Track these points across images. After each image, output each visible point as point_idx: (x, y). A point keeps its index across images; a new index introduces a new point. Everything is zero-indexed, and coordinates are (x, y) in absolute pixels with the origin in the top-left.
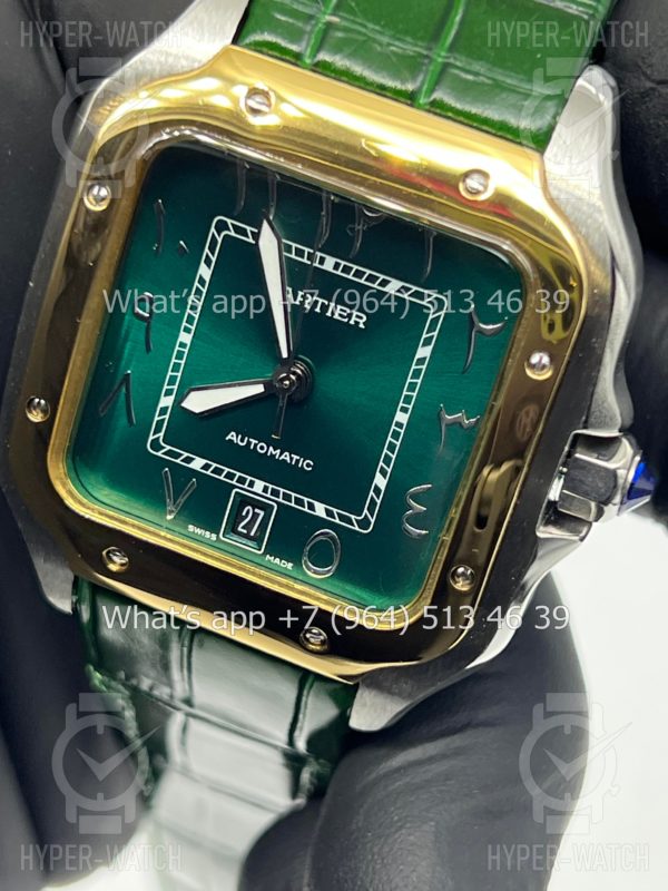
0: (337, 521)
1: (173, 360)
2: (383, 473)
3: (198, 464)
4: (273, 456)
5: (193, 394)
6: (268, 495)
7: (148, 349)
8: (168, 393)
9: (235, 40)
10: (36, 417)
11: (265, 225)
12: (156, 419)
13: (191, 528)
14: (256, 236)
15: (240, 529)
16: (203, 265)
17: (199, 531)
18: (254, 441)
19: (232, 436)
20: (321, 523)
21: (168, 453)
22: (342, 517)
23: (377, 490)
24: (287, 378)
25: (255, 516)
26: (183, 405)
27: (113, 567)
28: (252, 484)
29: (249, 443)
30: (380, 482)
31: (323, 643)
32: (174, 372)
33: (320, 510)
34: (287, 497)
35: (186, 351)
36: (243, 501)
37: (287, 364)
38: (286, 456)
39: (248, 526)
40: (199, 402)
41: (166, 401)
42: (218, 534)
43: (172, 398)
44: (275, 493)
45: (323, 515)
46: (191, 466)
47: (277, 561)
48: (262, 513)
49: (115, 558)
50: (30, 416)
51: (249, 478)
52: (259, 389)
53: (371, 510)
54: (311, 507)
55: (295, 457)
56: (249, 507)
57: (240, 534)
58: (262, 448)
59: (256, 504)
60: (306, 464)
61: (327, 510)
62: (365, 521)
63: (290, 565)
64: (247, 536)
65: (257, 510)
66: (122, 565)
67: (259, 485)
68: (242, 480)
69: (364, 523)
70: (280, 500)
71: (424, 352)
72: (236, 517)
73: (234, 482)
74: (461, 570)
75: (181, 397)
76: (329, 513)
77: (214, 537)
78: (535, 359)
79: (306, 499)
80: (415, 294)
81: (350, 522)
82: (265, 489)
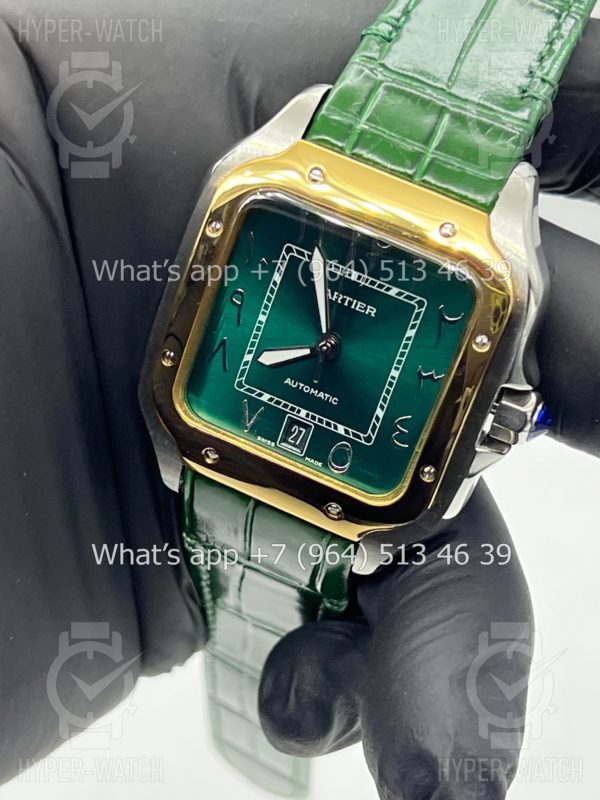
0: (351, 437)
1: (254, 332)
2: (382, 408)
3: (266, 397)
4: (313, 394)
5: (265, 353)
6: (309, 419)
7: (239, 324)
8: (250, 352)
9: (304, 137)
10: (167, 363)
11: (316, 251)
12: (241, 368)
13: (259, 438)
14: (310, 257)
15: (290, 440)
16: (276, 273)
17: (264, 440)
18: (302, 385)
19: (288, 381)
20: (341, 438)
21: (247, 390)
22: (354, 435)
23: (377, 419)
24: (325, 345)
25: (300, 432)
26: (260, 360)
27: (209, 461)
28: (299, 412)
29: (299, 386)
30: (380, 413)
31: (338, 513)
32: (255, 339)
33: (341, 429)
34: (320, 421)
35: (263, 326)
36: (293, 422)
37: (325, 337)
38: (321, 395)
39: (295, 439)
40: (269, 358)
41: (248, 358)
42: (276, 443)
43: (251, 356)
44: (314, 418)
45: (343, 433)
46: (261, 399)
47: (312, 461)
48: (304, 431)
49: (210, 455)
50: (164, 363)
51: (298, 408)
52: (307, 352)
53: (373, 431)
54: (336, 427)
55: (327, 396)
56: (296, 427)
57: (290, 443)
58: (307, 389)
59: (301, 424)
60: (334, 401)
61: (346, 430)
62: (368, 437)
63: (320, 464)
64: (294, 445)
65: (301, 429)
66: (215, 459)
67: (303, 413)
68: (293, 409)
69: (368, 439)
70: (316, 422)
71: (411, 333)
72: (288, 433)
73: (288, 410)
74: (427, 469)
75: (258, 355)
76: (347, 432)
77: (273, 444)
78: (479, 339)
79: (333, 423)
80: (407, 297)
81: (359, 438)
82: (307, 415)
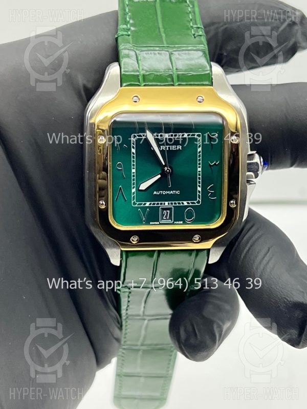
1: (132, 178)
2: (199, 186)
3: (148, 204)
4: (168, 194)
7: (124, 178)
8: (134, 188)
9: (121, 86)
11: (147, 131)
12: (132, 196)
13: (151, 223)
15: (164, 218)
16: (132, 149)
17: (153, 223)
18: (161, 192)
20: (187, 207)
21: (138, 205)
22: (192, 203)
23: (199, 192)
24: (168, 170)
25: (167, 213)
26: (140, 189)
27: (134, 242)
28: (164, 204)
30: (199, 189)
33: (185, 203)
34: (175, 203)
35: (135, 174)
36: (163, 209)
38: (172, 192)
39: (166, 217)
40: (143, 186)
41: (134, 190)
44: (172, 204)
46: (146, 205)
47: (178, 222)
48: (169, 211)
49: (134, 239)
50: (101, 207)
51: (163, 202)
52: (159, 176)
53: (199, 198)
54: (183, 203)
55: (174, 191)
56: (165, 211)
58: (164, 193)
59: (167, 209)
60: (178, 192)
63: (182, 222)
64: (167, 219)
65: (167, 211)
66: (137, 240)
67: (166, 203)
68: (161, 204)
69: (198, 202)
70: (174, 205)
71: (200, 150)
72: (162, 215)
73: (159, 205)
74: (232, 202)
75: (138, 187)
76: (188, 203)
77: (158, 223)
79: (181, 202)
80: (192, 135)
81: (194, 203)
82: (169, 204)
